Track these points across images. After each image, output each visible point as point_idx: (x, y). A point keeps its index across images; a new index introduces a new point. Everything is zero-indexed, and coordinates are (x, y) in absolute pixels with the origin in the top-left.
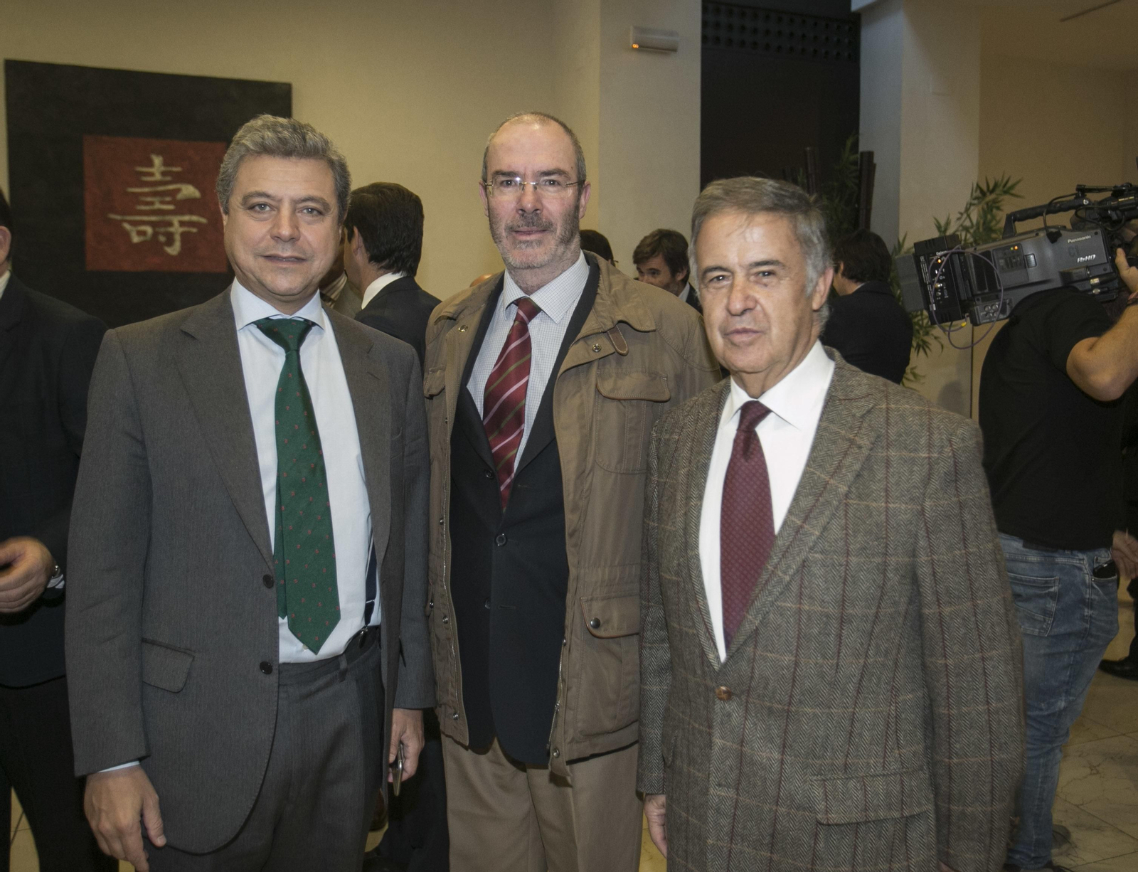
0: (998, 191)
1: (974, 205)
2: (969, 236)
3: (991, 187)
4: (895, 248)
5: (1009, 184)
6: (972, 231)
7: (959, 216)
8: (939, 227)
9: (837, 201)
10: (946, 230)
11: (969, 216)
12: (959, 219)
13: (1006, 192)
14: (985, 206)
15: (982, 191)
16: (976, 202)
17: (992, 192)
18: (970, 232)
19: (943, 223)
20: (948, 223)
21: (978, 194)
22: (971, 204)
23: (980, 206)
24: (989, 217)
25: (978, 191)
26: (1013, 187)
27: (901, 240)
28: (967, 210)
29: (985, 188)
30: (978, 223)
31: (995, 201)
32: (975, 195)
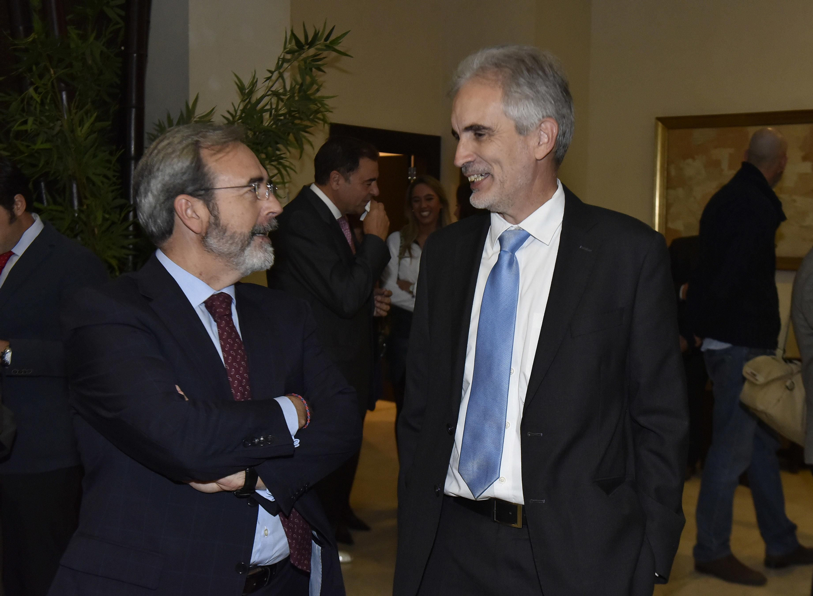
0: (320, 43)
1: (288, 61)
2: (281, 104)
3: (310, 40)
4: (182, 114)
5: (332, 37)
6: (285, 98)
7: (270, 75)
8: (241, 88)
9: (92, 39)
10: (251, 92)
11: (281, 76)
12: (268, 79)
13: (330, 47)
14: (303, 63)
15: (298, 42)
16: (288, 56)
17: (311, 44)
18: (282, 100)
19: (247, 82)
20: (254, 84)
21: (292, 45)
22: (284, 60)
23: (296, 64)
24: (308, 79)
25: (294, 42)
26: (337, 41)
27: (191, 105)
28: (279, 67)
29: (302, 39)
30: (292, 88)
31: (315, 58)
32: (289, 46)
